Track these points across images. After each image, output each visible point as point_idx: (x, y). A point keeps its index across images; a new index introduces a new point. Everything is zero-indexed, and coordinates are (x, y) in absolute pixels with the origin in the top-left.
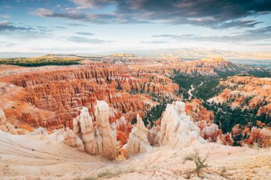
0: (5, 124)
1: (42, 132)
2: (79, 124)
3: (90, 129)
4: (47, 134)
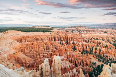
0: (6, 62)
1: (23, 70)
2: (42, 69)
3: (47, 74)
4: (25, 72)
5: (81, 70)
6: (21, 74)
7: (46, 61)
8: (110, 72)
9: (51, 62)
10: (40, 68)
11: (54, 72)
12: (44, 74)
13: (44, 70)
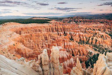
0: (7, 53)
1: (23, 60)
2: (41, 58)
3: (46, 63)
4: (25, 61)
5: (78, 59)
6: (22, 64)
7: (45, 51)
8: (105, 60)
9: (49, 52)
10: (39, 58)
11: (53, 62)
12: (43, 63)
13: (43, 60)
